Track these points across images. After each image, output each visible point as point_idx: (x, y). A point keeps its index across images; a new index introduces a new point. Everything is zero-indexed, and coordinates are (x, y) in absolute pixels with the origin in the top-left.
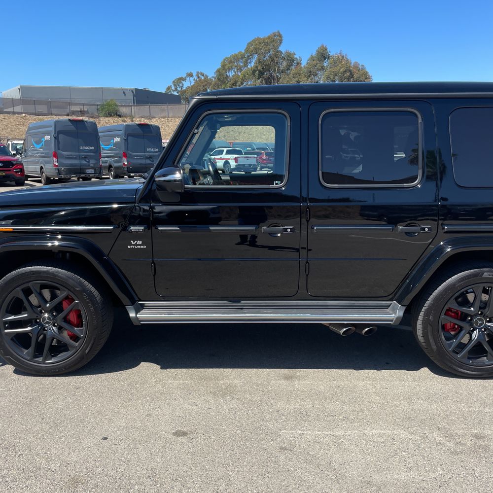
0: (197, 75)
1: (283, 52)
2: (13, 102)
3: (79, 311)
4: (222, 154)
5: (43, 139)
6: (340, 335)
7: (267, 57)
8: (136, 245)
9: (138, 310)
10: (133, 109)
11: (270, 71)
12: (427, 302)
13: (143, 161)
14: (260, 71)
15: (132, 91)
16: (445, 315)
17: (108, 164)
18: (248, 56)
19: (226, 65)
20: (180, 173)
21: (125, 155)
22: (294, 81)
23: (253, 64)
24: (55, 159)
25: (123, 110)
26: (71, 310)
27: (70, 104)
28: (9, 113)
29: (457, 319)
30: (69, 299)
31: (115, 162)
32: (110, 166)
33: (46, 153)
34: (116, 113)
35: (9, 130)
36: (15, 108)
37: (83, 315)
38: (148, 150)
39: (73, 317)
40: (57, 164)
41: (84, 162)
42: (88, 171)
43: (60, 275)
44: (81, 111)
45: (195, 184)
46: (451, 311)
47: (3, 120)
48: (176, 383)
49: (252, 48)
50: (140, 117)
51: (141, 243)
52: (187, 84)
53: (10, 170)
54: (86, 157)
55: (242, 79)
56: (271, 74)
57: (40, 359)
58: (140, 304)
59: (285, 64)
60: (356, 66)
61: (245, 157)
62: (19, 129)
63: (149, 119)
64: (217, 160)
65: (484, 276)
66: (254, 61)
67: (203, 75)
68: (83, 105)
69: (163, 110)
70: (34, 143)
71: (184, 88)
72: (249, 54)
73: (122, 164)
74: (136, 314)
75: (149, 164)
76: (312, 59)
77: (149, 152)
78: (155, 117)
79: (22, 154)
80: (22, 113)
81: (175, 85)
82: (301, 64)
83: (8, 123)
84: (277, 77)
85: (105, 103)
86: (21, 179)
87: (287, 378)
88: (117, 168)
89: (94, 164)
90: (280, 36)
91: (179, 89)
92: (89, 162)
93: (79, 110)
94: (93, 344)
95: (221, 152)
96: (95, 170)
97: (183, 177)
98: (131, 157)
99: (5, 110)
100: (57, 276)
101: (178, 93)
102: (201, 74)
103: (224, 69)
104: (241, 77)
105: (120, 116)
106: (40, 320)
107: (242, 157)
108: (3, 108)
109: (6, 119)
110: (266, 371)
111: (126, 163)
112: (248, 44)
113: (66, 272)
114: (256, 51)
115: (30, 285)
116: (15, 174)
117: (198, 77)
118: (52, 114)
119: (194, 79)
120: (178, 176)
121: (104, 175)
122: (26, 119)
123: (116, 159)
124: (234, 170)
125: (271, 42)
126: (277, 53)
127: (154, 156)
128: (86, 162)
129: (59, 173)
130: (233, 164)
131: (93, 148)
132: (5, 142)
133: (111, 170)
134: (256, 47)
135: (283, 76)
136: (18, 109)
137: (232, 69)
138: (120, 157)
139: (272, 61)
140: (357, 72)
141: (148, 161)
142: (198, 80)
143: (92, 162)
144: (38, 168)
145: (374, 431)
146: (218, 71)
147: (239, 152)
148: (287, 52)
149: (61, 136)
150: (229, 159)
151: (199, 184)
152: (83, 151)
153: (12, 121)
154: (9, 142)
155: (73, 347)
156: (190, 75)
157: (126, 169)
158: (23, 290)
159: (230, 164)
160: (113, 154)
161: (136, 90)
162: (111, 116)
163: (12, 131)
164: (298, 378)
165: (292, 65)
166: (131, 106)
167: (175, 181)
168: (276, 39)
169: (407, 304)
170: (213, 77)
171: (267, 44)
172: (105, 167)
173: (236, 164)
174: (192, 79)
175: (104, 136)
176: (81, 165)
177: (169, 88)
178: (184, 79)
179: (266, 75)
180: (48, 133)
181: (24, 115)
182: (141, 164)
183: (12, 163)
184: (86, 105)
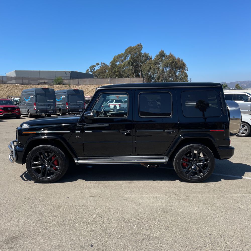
0: (102, 64)
1: (143, 53)
2: (12, 78)
3: (58, 160)
4: (113, 103)
5: (29, 97)
6: (147, 168)
7: (135, 56)
8: (77, 137)
9: (78, 160)
10: (70, 81)
11: (136, 62)
12: (176, 156)
13: (75, 107)
14: (132, 62)
15: (70, 73)
16: (182, 160)
17: (59, 108)
18: (126, 55)
19: (115, 59)
20: (92, 113)
21: (67, 104)
22: (148, 67)
23: (128, 59)
24: (35, 106)
25: (65, 82)
26: (55, 160)
27: (39, 79)
28: (10, 84)
29: (187, 162)
30: (55, 156)
31: (63, 107)
32: (60, 109)
33: (30, 103)
34: (62, 83)
35: (10, 92)
36: (13, 81)
37: (59, 162)
38: (78, 101)
39: (55, 163)
40: (36, 108)
41: (48, 107)
42: (50, 111)
43: (52, 148)
44: (45, 82)
45: (98, 117)
46: (185, 159)
47: (7, 87)
48: (90, 185)
49: (128, 51)
50: (73, 85)
51: (79, 137)
52: (96, 68)
53: (14, 112)
54: (49, 105)
55: (123, 66)
56: (137, 63)
57: (44, 177)
58: (79, 158)
59: (144, 59)
60: (179, 59)
61: (124, 104)
62: (14, 91)
63: (78, 85)
64: (110, 105)
65: (194, 147)
66: (129, 58)
67: (104, 64)
68: (46, 79)
69: (85, 81)
70: (25, 99)
71: (95, 70)
72: (127, 54)
73: (66, 108)
74: (77, 161)
75: (78, 108)
76: (157, 56)
77: (78, 102)
78: (81, 85)
79: (19, 104)
80: (16, 84)
81: (91, 69)
82: (152, 59)
83: (9, 89)
84: (140, 65)
85: (56, 78)
86: (19, 116)
87: (129, 183)
88: (63, 110)
89: (53, 108)
90: (141, 46)
91: (93, 71)
92: (51, 107)
93: (44, 81)
94: (62, 172)
95: (112, 102)
96: (53, 111)
97: (93, 114)
98: (70, 104)
99: (7, 82)
100: (51, 148)
101: (92, 73)
102: (103, 64)
103: (114, 61)
104: (123, 65)
105: (64, 84)
106: (44, 164)
107: (122, 104)
108: (6, 81)
109: (8, 87)
110: (122, 181)
111: (68, 108)
112: (126, 49)
113: (54, 147)
114: (130, 53)
115: (41, 151)
116: (16, 113)
117: (102, 65)
118: (31, 84)
119: (100, 66)
120: (92, 114)
121: (57, 113)
122: (18, 87)
123: (62, 106)
124: (119, 110)
125: (137, 49)
126: (140, 54)
127: (80, 104)
128: (49, 107)
129: (37, 112)
130: (118, 107)
131: (52, 101)
132: (10, 98)
133: (61, 111)
134: (130, 51)
135: (143, 64)
136: (14, 81)
137: (119, 61)
138: (65, 105)
139: (138, 57)
140: (179, 62)
141: (78, 107)
142: (102, 66)
143: (52, 107)
144: (27, 110)
145: (154, 195)
146: (111, 62)
147: (121, 102)
148: (145, 53)
149: (38, 96)
150: (116, 105)
151: (99, 117)
152: (48, 102)
153: (11, 88)
154: (12, 98)
155: (55, 173)
156: (98, 64)
157: (68, 110)
158: (39, 153)
159: (116, 107)
160: (61, 104)
161: (72, 72)
162: (59, 84)
163: (11, 92)
164: (133, 183)
165: (147, 59)
166: (69, 80)
167: (91, 116)
168: (139, 47)
169: (169, 156)
170: (109, 65)
171: (135, 50)
172: (58, 109)
173: (120, 107)
174: (99, 66)
175: (57, 95)
176: (47, 109)
177: (88, 70)
178: (95, 66)
179: (135, 64)
180: (32, 94)
181: (17, 84)
182: (74, 108)
183: (15, 108)
184: (47, 79)
